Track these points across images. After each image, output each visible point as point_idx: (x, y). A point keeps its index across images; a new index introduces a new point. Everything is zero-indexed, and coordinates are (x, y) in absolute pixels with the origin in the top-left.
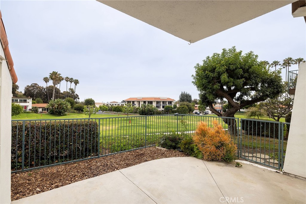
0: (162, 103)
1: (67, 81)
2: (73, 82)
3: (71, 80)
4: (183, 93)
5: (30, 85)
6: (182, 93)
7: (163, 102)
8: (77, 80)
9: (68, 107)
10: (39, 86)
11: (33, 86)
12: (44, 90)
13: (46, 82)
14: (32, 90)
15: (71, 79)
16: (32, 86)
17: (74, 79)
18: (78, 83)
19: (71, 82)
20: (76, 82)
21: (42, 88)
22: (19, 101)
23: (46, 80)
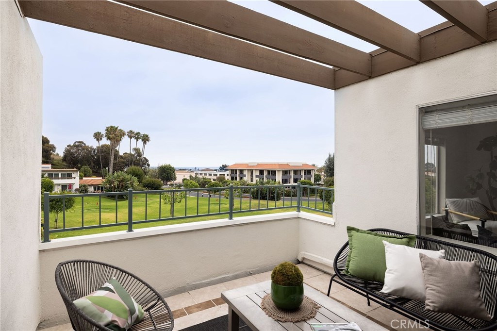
0: (292, 174)
1: (131, 137)
2: (140, 138)
3: (137, 136)
4: (332, 156)
5: (72, 145)
6: (330, 156)
7: (295, 172)
8: (147, 136)
9: (134, 184)
10: (87, 145)
11: (77, 146)
12: (95, 151)
13: (98, 140)
14: (76, 152)
15: (137, 134)
16: (75, 146)
17: (142, 133)
18: (148, 141)
19: (137, 139)
20: (146, 139)
21: (91, 148)
22: (60, 176)
23: (98, 136)
